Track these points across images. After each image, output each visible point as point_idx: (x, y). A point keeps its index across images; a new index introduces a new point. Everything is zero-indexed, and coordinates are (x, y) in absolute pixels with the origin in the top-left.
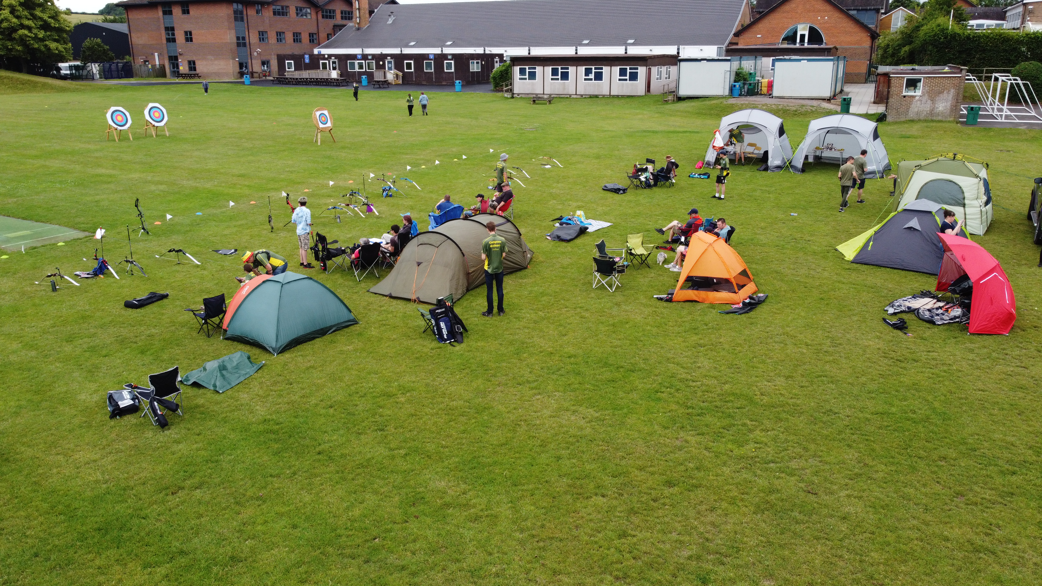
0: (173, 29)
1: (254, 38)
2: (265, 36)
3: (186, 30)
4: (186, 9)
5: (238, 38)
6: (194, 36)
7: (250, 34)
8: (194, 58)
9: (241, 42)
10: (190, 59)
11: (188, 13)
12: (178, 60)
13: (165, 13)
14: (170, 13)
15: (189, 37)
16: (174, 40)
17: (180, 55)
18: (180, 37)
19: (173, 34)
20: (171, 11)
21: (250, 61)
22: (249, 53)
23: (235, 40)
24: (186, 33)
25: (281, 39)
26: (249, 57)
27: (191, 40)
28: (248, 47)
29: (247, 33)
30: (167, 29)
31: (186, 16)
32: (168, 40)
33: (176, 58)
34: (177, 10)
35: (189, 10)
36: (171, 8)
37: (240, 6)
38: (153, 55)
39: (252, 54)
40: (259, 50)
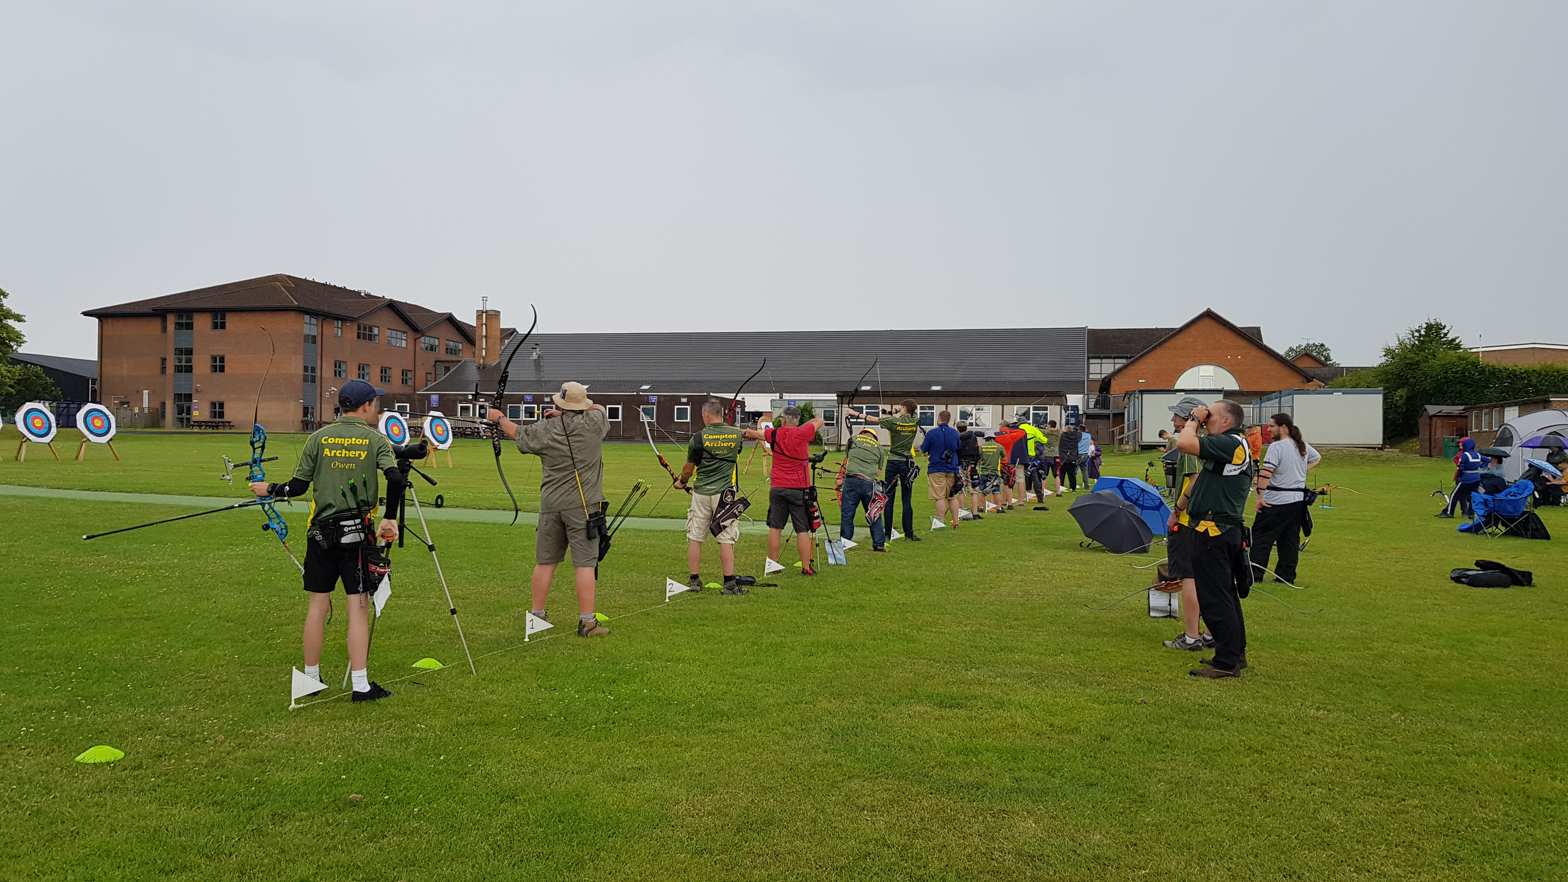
0: (190, 352)
1: (327, 370)
2: (343, 367)
3: (215, 353)
4: (219, 321)
5: (306, 369)
6: (227, 364)
7: (323, 364)
8: (223, 398)
9: (310, 375)
10: (216, 399)
11: (223, 326)
12: (191, 400)
13: (179, 326)
14: (190, 326)
15: (218, 365)
16: (189, 369)
17: (198, 392)
18: (201, 364)
19: (190, 361)
20: (192, 323)
21: (319, 405)
22: (319, 392)
23: (301, 371)
24: (214, 359)
26: (318, 399)
27: (222, 369)
28: (319, 383)
29: (319, 361)
30: (179, 351)
31: (219, 331)
32: (178, 369)
33: (189, 397)
34: (202, 323)
35: (225, 323)
36: (192, 319)
37: (314, 321)
38: (140, 393)
39: (323, 395)
40: (333, 388)
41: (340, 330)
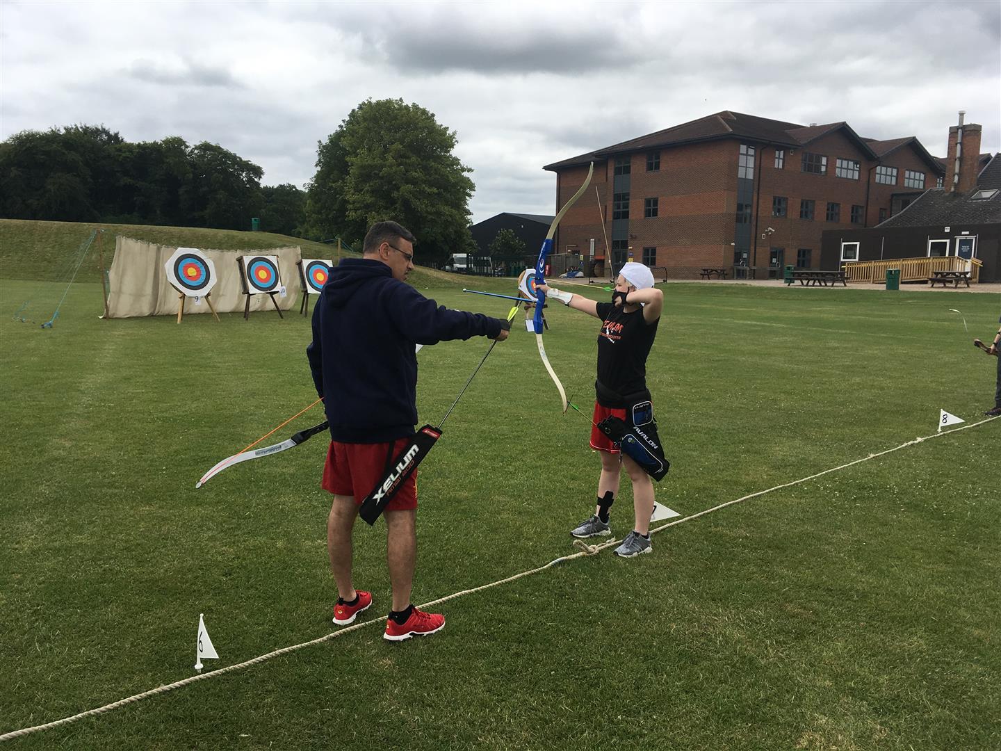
0: (627, 197)
1: (766, 208)
2: (783, 205)
3: (649, 196)
4: (654, 160)
5: (740, 207)
6: (660, 207)
7: (760, 201)
8: (655, 243)
9: (744, 215)
10: (649, 244)
11: (657, 167)
12: (627, 247)
13: (618, 171)
14: (627, 170)
15: (652, 208)
16: (626, 215)
17: (633, 238)
18: (637, 209)
19: (626, 206)
20: (630, 166)
21: (752, 248)
22: (753, 234)
23: (733, 210)
24: (648, 202)
25: (806, 212)
26: (753, 241)
27: (655, 214)
28: (754, 223)
29: (755, 198)
30: (617, 197)
31: (653, 173)
32: (617, 216)
33: (625, 244)
34: (638, 166)
35: (659, 162)
36: (629, 162)
37: (751, 152)
38: (588, 242)
39: (758, 236)
40: (770, 228)
41: (781, 161)
